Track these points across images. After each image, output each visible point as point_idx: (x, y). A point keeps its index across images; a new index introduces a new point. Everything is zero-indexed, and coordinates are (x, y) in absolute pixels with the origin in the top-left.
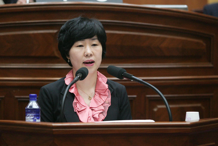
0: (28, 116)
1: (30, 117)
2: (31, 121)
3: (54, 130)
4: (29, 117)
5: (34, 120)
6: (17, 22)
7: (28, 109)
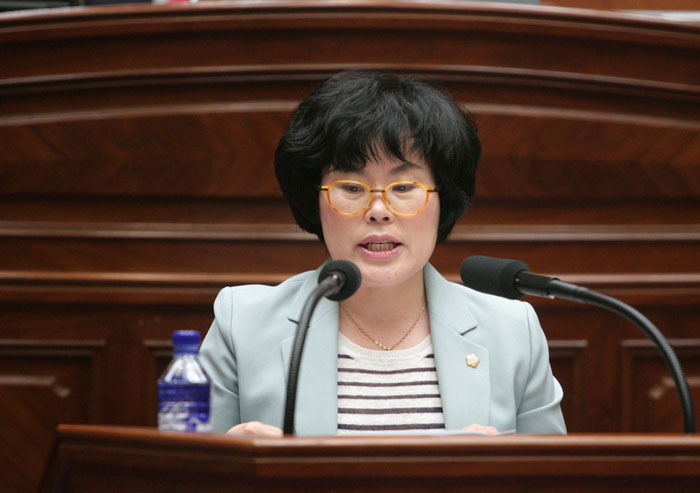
0: (167, 412)
1: (175, 413)
2: (176, 430)
3: (259, 461)
4: (169, 416)
5: (189, 425)
6: (154, 71)
7: (168, 387)
